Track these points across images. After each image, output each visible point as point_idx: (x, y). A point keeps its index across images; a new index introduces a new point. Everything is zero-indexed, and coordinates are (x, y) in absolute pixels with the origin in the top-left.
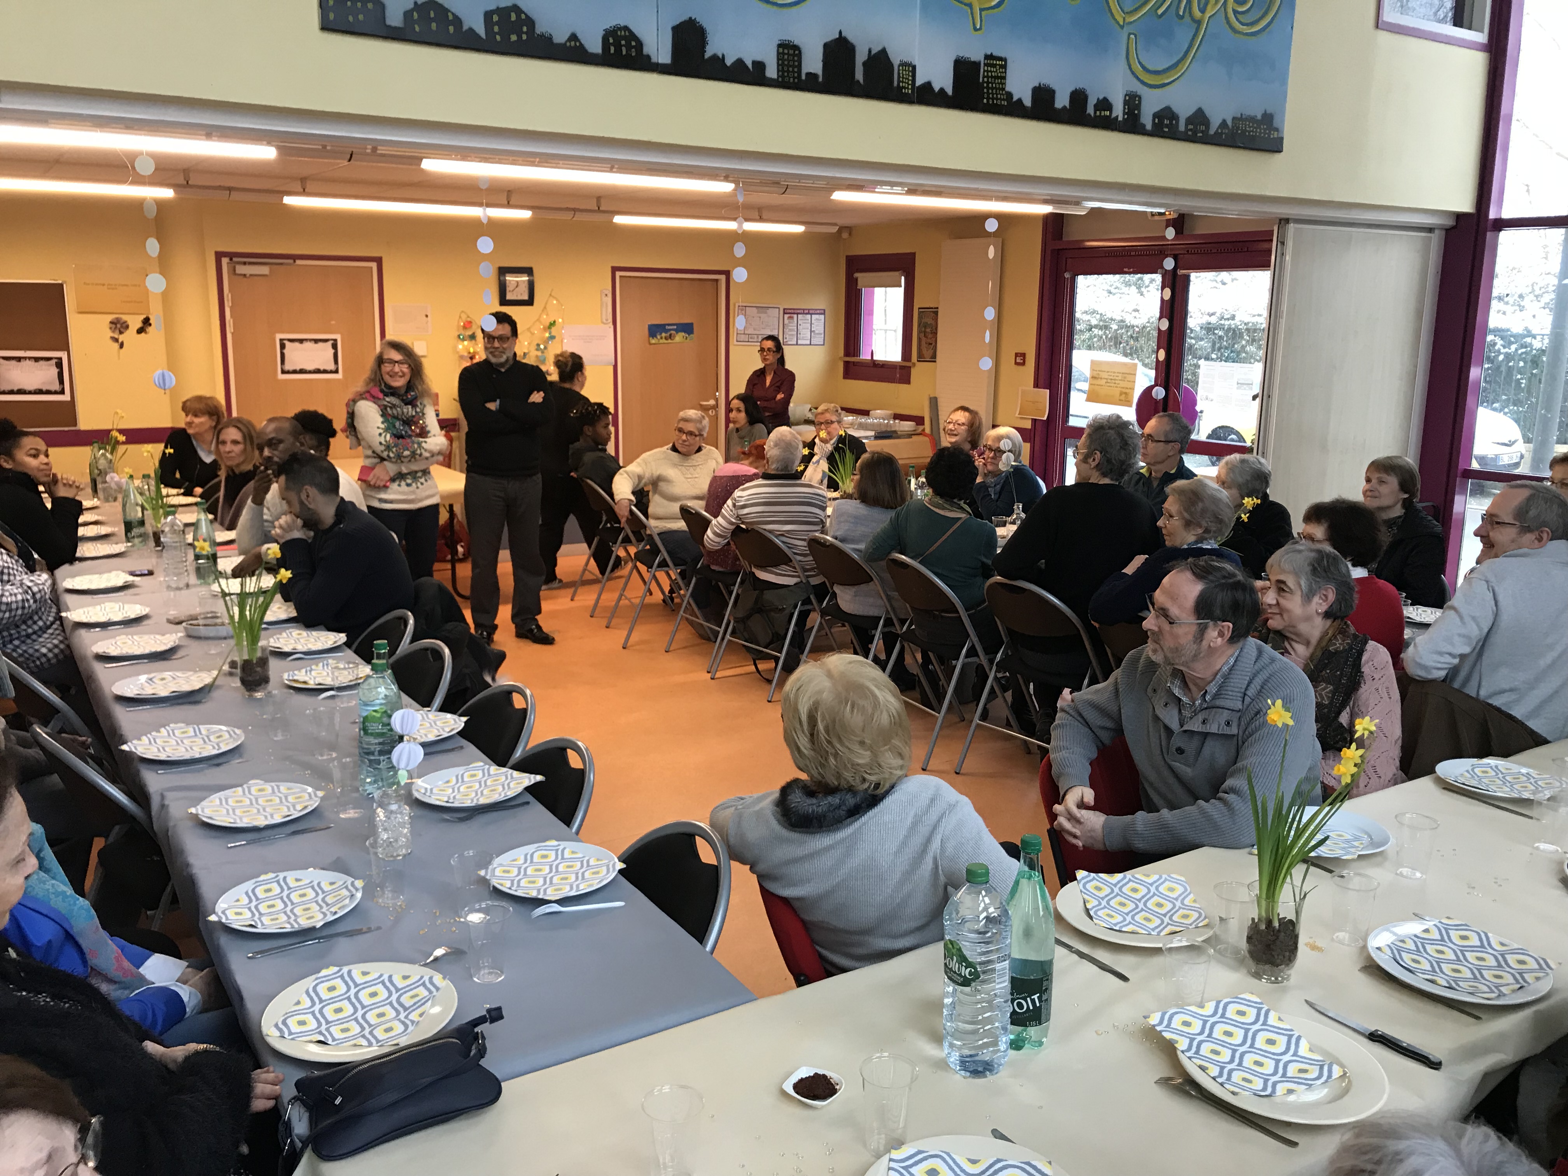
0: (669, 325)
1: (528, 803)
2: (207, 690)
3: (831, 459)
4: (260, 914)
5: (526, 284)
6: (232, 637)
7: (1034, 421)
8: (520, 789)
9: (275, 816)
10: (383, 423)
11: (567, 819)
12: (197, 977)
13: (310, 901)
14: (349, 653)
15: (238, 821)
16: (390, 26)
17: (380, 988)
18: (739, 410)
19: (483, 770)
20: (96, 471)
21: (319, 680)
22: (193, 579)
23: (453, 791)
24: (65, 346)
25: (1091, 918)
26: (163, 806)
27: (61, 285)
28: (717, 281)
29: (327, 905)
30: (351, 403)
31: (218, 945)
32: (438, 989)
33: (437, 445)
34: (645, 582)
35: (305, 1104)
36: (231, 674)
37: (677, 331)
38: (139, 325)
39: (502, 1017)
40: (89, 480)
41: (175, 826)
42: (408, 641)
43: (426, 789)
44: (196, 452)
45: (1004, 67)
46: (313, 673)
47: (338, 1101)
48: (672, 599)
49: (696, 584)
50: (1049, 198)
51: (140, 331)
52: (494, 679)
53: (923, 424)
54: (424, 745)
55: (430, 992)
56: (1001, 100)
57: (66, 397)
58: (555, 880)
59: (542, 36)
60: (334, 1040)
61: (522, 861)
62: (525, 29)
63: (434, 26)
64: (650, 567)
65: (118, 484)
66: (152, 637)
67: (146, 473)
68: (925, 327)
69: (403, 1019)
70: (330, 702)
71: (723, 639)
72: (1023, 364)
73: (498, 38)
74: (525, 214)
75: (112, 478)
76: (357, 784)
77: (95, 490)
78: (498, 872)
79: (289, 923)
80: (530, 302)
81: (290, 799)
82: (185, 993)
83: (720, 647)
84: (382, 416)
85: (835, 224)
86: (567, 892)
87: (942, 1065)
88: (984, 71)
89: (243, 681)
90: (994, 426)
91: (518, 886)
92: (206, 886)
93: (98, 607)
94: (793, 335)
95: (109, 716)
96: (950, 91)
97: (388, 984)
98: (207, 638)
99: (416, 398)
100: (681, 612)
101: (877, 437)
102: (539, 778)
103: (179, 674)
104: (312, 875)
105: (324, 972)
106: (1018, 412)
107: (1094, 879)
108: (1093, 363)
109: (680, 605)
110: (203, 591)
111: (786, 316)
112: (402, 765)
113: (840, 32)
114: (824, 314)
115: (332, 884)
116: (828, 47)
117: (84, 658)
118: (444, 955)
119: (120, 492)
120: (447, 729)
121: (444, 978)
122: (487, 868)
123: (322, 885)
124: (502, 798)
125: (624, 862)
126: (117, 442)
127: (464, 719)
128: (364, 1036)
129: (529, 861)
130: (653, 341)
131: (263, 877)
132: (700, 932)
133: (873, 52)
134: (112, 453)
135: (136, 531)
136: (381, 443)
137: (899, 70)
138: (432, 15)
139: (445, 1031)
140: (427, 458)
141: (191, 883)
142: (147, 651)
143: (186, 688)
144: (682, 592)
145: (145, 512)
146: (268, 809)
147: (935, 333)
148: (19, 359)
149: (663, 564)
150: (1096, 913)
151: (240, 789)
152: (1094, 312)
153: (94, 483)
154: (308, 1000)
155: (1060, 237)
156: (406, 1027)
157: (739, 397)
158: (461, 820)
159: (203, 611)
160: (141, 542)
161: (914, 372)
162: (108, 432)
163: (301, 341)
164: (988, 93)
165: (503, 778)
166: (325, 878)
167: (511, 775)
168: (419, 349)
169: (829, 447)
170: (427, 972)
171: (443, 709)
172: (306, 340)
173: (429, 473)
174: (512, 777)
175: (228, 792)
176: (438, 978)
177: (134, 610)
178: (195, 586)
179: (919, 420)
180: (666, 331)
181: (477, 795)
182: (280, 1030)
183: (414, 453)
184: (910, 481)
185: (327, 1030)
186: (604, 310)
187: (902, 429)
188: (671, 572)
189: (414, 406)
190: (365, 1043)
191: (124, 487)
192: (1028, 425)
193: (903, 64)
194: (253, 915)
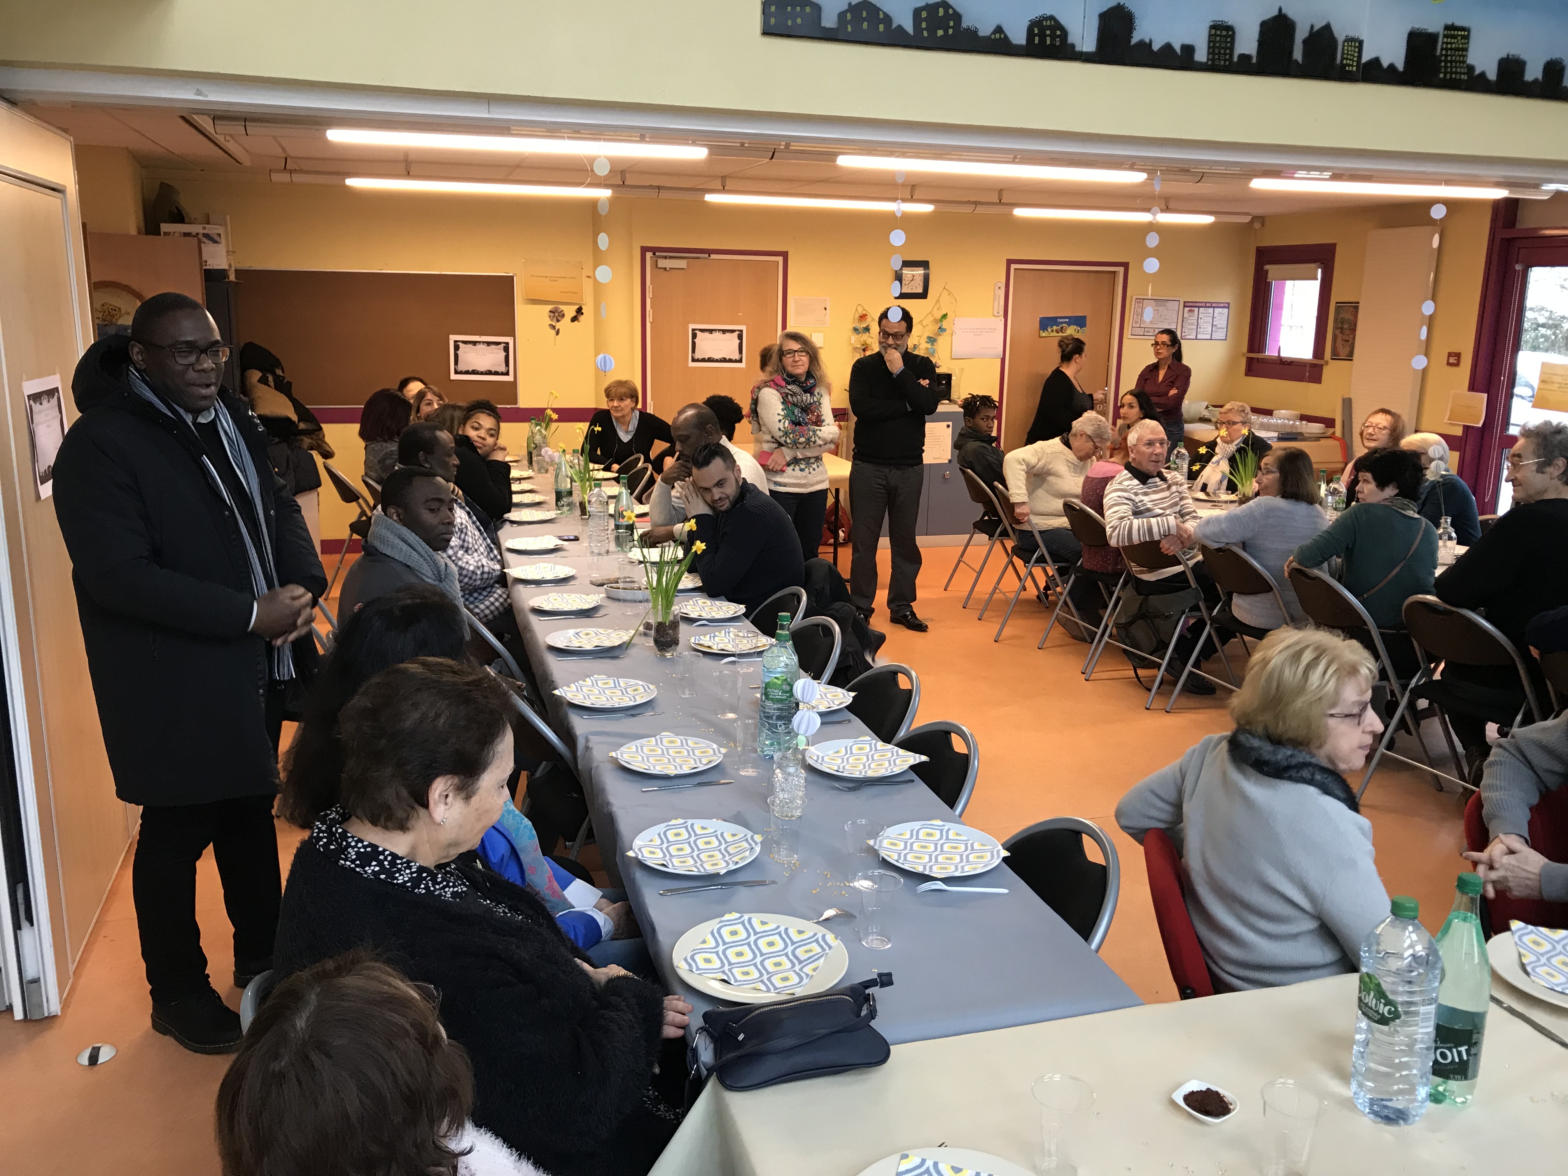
0: (1061, 318)
1: (913, 781)
2: (625, 647)
3: (1232, 460)
4: (671, 855)
5: (922, 278)
6: (647, 601)
7: (1466, 428)
8: (906, 767)
9: (684, 767)
10: (783, 410)
11: (951, 800)
12: (611, 908)
13: (714, 848)
14: (747, 623)
15: (652, 768)
16: (824, 28)
17: (776, 938)
18: (1131, 406)
19: (871, 744)
20: (533, 445)
21: (721, 646)
22: (612, 547)
23: (843, 762)
24: (512, 333)
25: (1527, 973)
26: (587, 748)
27: (512, 277)
28: (1114, 272)
29: (730, 854)
30: (757, 390)
31: (634, 879)
32: (830, 947)
33: (830, 433)
34: (1020, 579)
35: (710, 1035)
36: (645, 634)
37: (1069, 324)
38: (574, 314)
39: (892, 983)
40: (526, 453)
41: (597, 767)
42: (801, 616)
43: (818, 756)
44: (616, 431)
45: (1467, 37)
46: (716, 639)
47: (741, 1037)
48: (1047, 596)
49: (1074, 582)
50: (1503, 180)
51: (574, 319)
52: (873, 660)
53: (1334, 427)
54: (822, 715)
55: (824, 950)
56: (1461, 73)
57: (510, 378)
58: (940, 858)
59: (968, 30)
60: (736, 981)
61: (908, 836)
62: (952, 23)
63: (865, 25)
64: (1027, 561)
65: (551, 457)
66: (578, 595)
67: (576, 448)
68: (1342, 323)
69: (797, 970)
70: (731, 666)
71: (1100, 641)
72: (1457, 364)
73: (925, 34)
74: (928, 208)
75: (546, 452)
76: (756, 745)
77: (530, 462)
78: (886, 843)
79: (696, 867)
80: (923, 295)
81: (697, 752)
82: (601, 918)
83: (1096, 649)
84: (783, 403)
85: (1248, 214)
86: (951, 872)
87: (1349, 1104)
88: (1443, 43)
89: (656, 641)
90: (1416, 431)
91: (905, 859)
92: (624, 824)
93: (534, 566)
94: (1192, 329)
95: (542, 663)
96: (1400, 66)
97: (784, 936)
98: (625, 601)
99: (814, 386)
100: (1057, 610)
101: (1280, 439)
102: (924, 758)
103: (601, 631)
104: (715, 825)
105: (727, 917)
106: (1447, 417)
107: (1532, 932)
108: (1544, 365)
109: (1055, 604)
110: (621, 557)
111: (1187, 309)
112: (801, 732)
113: (1280, 10)
114: (1228, 308)
115: (734, 835)
116: (1265, 26)
117: (523, 610)
118: (835, 916)
119: (552, 465)
120: (837, 702)
121: (836, 938)
122: (875, 839)
123: (725, 835)
124: (888, 773)
125: (1007, 849)
126: (551, 420)
127: (853, 694)
128: (762, 982)
129: (915, 837)
130: (1044, 334)
131: (673, 822)
132: (1085, 929)
133: (1316, 28)
134: (546, 429)
135: (565, 500)
136: (779, 429)
137: (1344, 46)
138: (864, 14)
139: (836, 988)
140: (820, 446)
141: (610, 820)
142: (574, 608)
143: (607, 644)
144: (1059, 589)
145: (574, 484)
146: (677, 760)
147: (1353, 330)
148: (474, 343)
149: (1041, 560)
150: (1533, 969)
151: (653, 739)
152: (1542, 309)
153: (530, 454)
154: (712, 940)
155: (1513, 225)
156: (801, 979)
157: (1131, 393)
158: (850, 789)
159: (622, 576)
160: (569, 510)
161: (1325, 370)
162: (543, 410)
163: (711, 331)
164: (1446, 67)
165: (890, 755)
166: (729, 829)
167: (897, 752)
168: (817, 340)
169: (1232, 448)
170: (821, 931)
171: (832, 682)
172: (715, 330)
173: (821, 459)
174: (898, 755)
175: (644, 741)
176: (830, 937)
177: (563, 572)
178: (613, 553)
179: (1329, 423)
180: (1057, 324)
181: (865, 767)
182: (690, 965)
183: (808, 440)
184: (1320, 486)
185: (730, 970)
186: (996, 303)
187: (1308, 431)
188: (1048, 569)
189: (812, 394)
190: (763, 988)
191: (557, 460)
192: (1458, 432)
193: (1349, 40)
194: (665, 856)
